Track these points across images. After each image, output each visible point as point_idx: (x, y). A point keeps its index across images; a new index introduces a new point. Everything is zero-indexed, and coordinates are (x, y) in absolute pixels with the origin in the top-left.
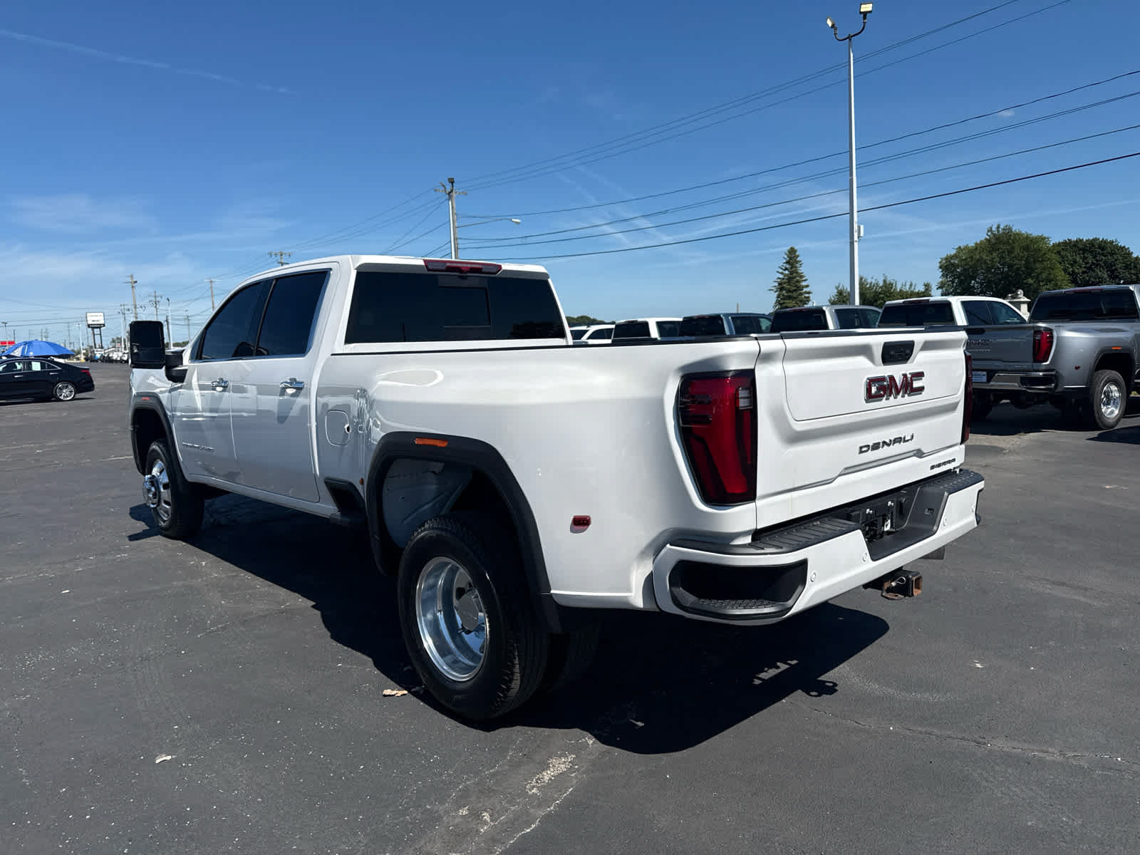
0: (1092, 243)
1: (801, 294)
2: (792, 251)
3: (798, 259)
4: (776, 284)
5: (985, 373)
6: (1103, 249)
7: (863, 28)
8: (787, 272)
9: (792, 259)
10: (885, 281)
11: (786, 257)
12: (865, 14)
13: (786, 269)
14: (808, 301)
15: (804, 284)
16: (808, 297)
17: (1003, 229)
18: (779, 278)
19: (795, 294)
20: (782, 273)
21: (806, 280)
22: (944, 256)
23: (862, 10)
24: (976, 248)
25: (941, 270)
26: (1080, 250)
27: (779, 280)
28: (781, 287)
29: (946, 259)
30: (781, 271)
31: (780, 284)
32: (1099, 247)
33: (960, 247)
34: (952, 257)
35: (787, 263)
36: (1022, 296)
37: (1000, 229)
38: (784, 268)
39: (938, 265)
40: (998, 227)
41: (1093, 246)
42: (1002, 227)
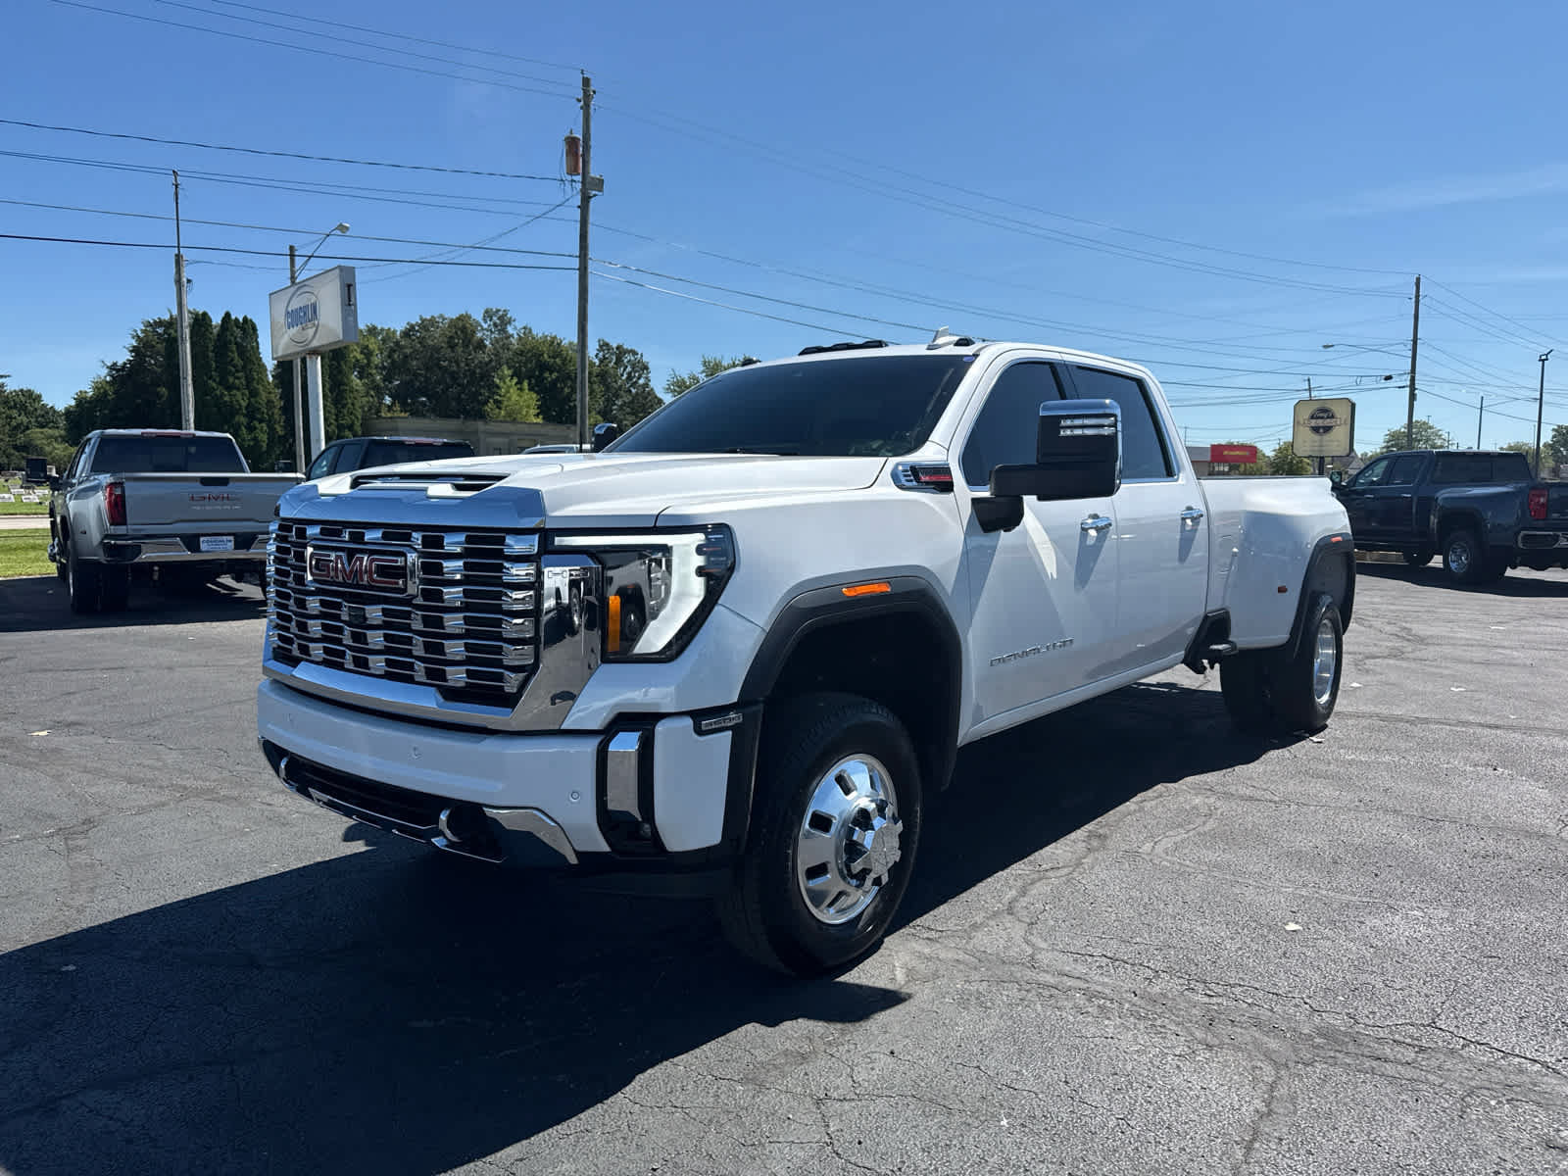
5: (232, 538)
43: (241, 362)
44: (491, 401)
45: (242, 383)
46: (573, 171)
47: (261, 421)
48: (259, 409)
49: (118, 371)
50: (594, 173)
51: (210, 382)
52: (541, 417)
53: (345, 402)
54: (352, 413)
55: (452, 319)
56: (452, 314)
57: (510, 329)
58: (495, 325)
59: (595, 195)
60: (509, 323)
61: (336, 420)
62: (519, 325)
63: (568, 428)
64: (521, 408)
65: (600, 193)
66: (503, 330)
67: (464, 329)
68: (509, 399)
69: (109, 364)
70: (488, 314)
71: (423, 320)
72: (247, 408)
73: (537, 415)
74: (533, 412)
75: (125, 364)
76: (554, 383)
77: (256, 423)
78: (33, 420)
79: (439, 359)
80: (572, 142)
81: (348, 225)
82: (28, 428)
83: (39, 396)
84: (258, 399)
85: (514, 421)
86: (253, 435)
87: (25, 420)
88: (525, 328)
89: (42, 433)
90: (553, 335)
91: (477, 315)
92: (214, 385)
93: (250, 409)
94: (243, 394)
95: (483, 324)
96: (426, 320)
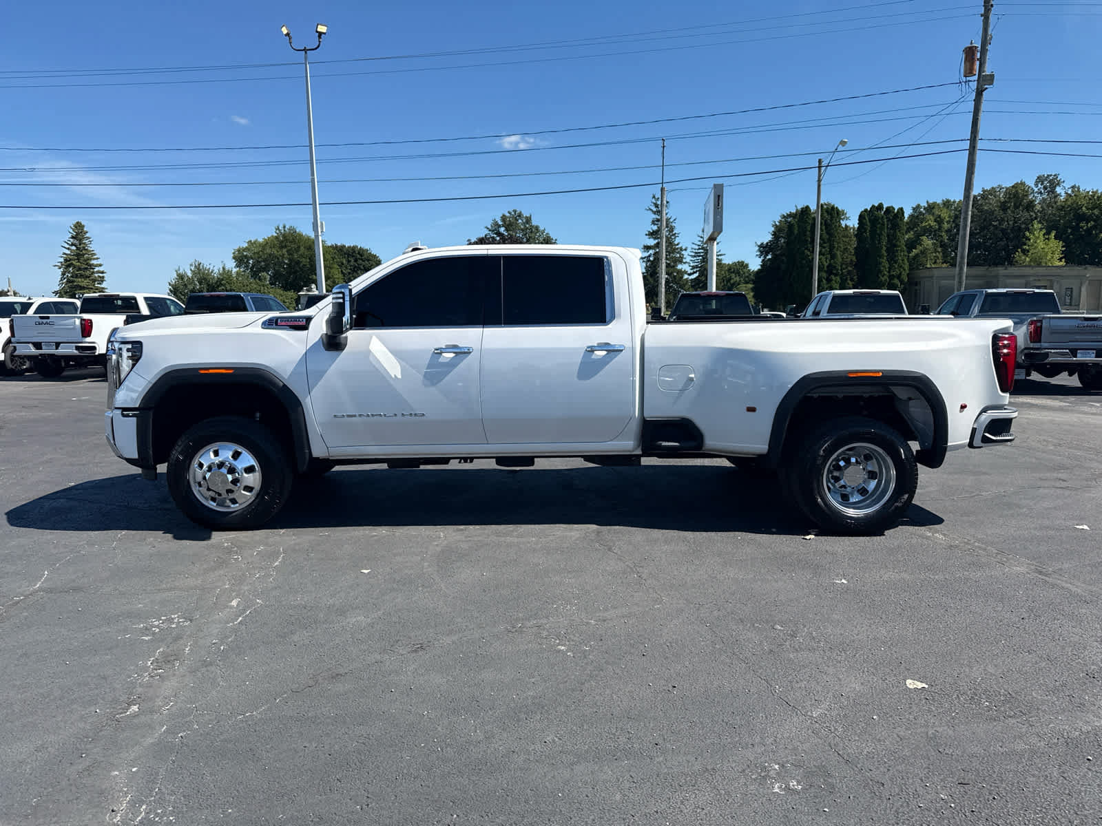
0: (354, 248)
1: (93, 273)
2: (79, 226)
3: (87, 235)
4: (62, 260)
6: (361, 256)
7: (318, 46)
8: (74, 248)
9: (79, 233)
10: (224, 269)
11: (71, 231)
12: (320, 34)
13: (72, 245)
14: (102, 281)
15: (94, 262)
16: (103, 277)
17: (289, 229)
18: (65, 254)
19: (88, 273)
20: (68, 249)
21: (97, 259)
22: (237, 248)
23: (319, 30)
24: (267, 243)
25: (234, 261)
26: (345, 254)
27: (65, 256)
28: (67, 263)
29: (239, 251)
30: (67, 246)
31: (66, 260)
32: (359, 253)
33: (251, 241)
34: (244, 250)
35: (73, 237)
36: (315, 290)
37: (286, 229)
38: (70, 243)
39: (232, 255)
40: (284, 227)
41: (354, 252)
42: (287, 227)
43: (827, 237)
44: (1019, 250)
45: (826, 250)
46: (969, 72)
47: (836, 275)
48: (835, 267)
49: (764, 248)
50: (987, 72)
51: (806, 251)
52: (1063, 260)
53: (897, 258)
54: (901, 266)
55: (1007, 189)
56: (1008, 184)
57: (1058, 190)
58: (1045, 188)
59: (986, 88)
60: (1058, 184)
61: (889, 272)
62: (1068, 185)
63: (1086, 269)
64: (1046, 254)
65: (992, 86)
66: (1053, 191)
67: (1016, 195)
68: (1036, 248)
69: (759, 244)
70: (1040, 180)
71: (984, 191)
72: (828, 267)
73: (1060, 260)
74: (1057, 256)
75: (767, 243)
76: (1089, 231)
77: (833, 276)
78: (742, 279)
79: (991, 220)
80: (970, 52)
81: (846, 140)
82: (739, 284)
83: (747, 265)
84: (836, 260)
85: (1039, 265)
86: (829, 285)
87: (738, 279)
88: (1073, 187)
89: (746, 287)
90: (1095, 190)
91: (1030, 182)
92: (809, 253)
93: (830, 268)
94: (826, 258)
95: (1035, 188)
96: (987, 191)
